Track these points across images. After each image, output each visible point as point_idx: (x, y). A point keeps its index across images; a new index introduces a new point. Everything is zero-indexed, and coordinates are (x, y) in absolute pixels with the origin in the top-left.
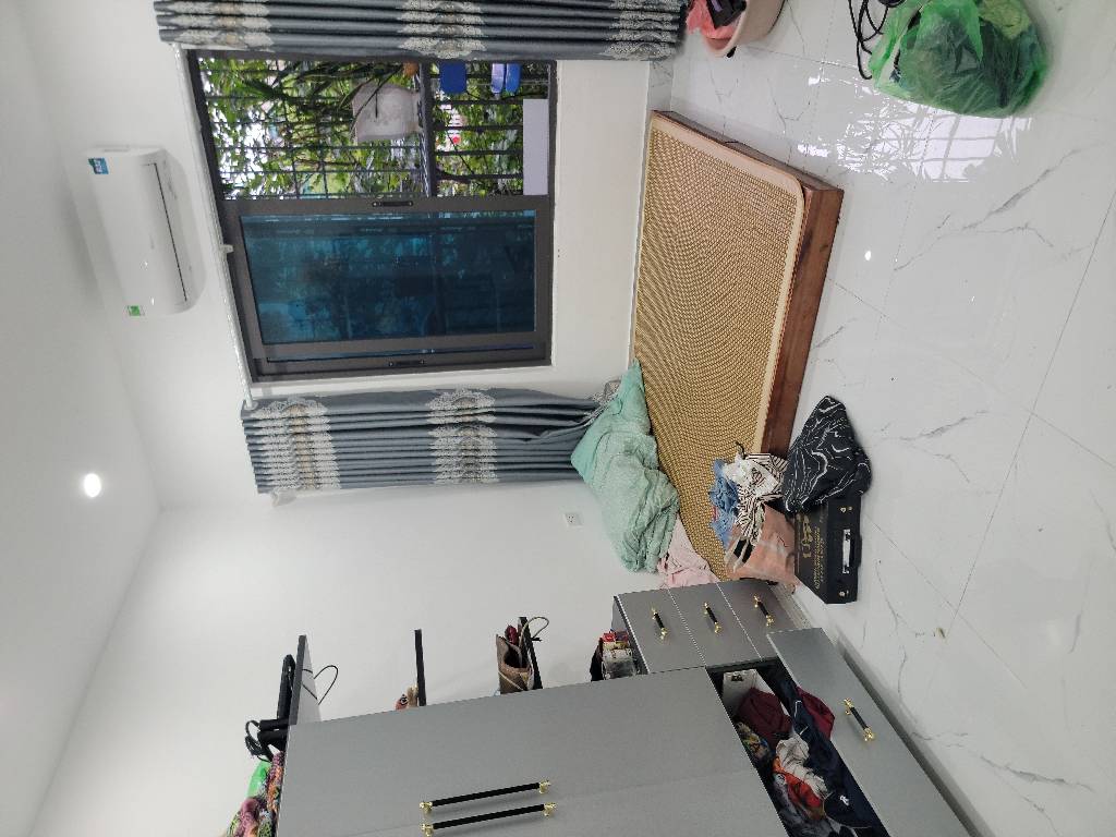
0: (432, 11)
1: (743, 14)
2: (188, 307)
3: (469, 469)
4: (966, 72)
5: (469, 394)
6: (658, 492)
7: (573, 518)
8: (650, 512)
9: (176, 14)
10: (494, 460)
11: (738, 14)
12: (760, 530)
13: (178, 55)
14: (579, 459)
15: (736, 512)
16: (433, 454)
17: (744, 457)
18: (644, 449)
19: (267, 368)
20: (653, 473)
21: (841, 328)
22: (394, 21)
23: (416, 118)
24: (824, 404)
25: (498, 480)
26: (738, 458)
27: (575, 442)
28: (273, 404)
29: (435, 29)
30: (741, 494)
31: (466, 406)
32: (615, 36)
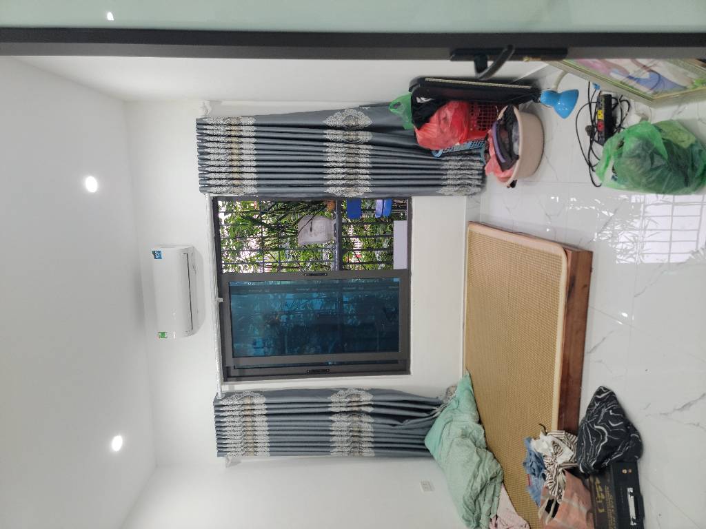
0: (343, 174)
1: (518, 162)
2: (193, 334)
3: (355, 445)
4: (658, 168)
5: (356, 392)
6: (486, 465)
7: (427, 486)
8: (482, 479)
9: (210, 179)
10: (372, 440)
11: (515, 162)
12: (564, 492)
13: (207, 199)
14: (430, 442)
15: (544, 476)
16: (331, 433)
17: (546, 434)
18: (475, 434)
19: (234, 372)
20: (483, 452)
21: (604, 339)
22: (322, 179)
23: (333, 232)
24: (599, 392)
25: (374, 455)
26: (541, 435)
27: (427, 429)
28: (234, 396)
29: (344, 182)
30: (546, 462)
31: (353, 399)
32: (444, 183)
